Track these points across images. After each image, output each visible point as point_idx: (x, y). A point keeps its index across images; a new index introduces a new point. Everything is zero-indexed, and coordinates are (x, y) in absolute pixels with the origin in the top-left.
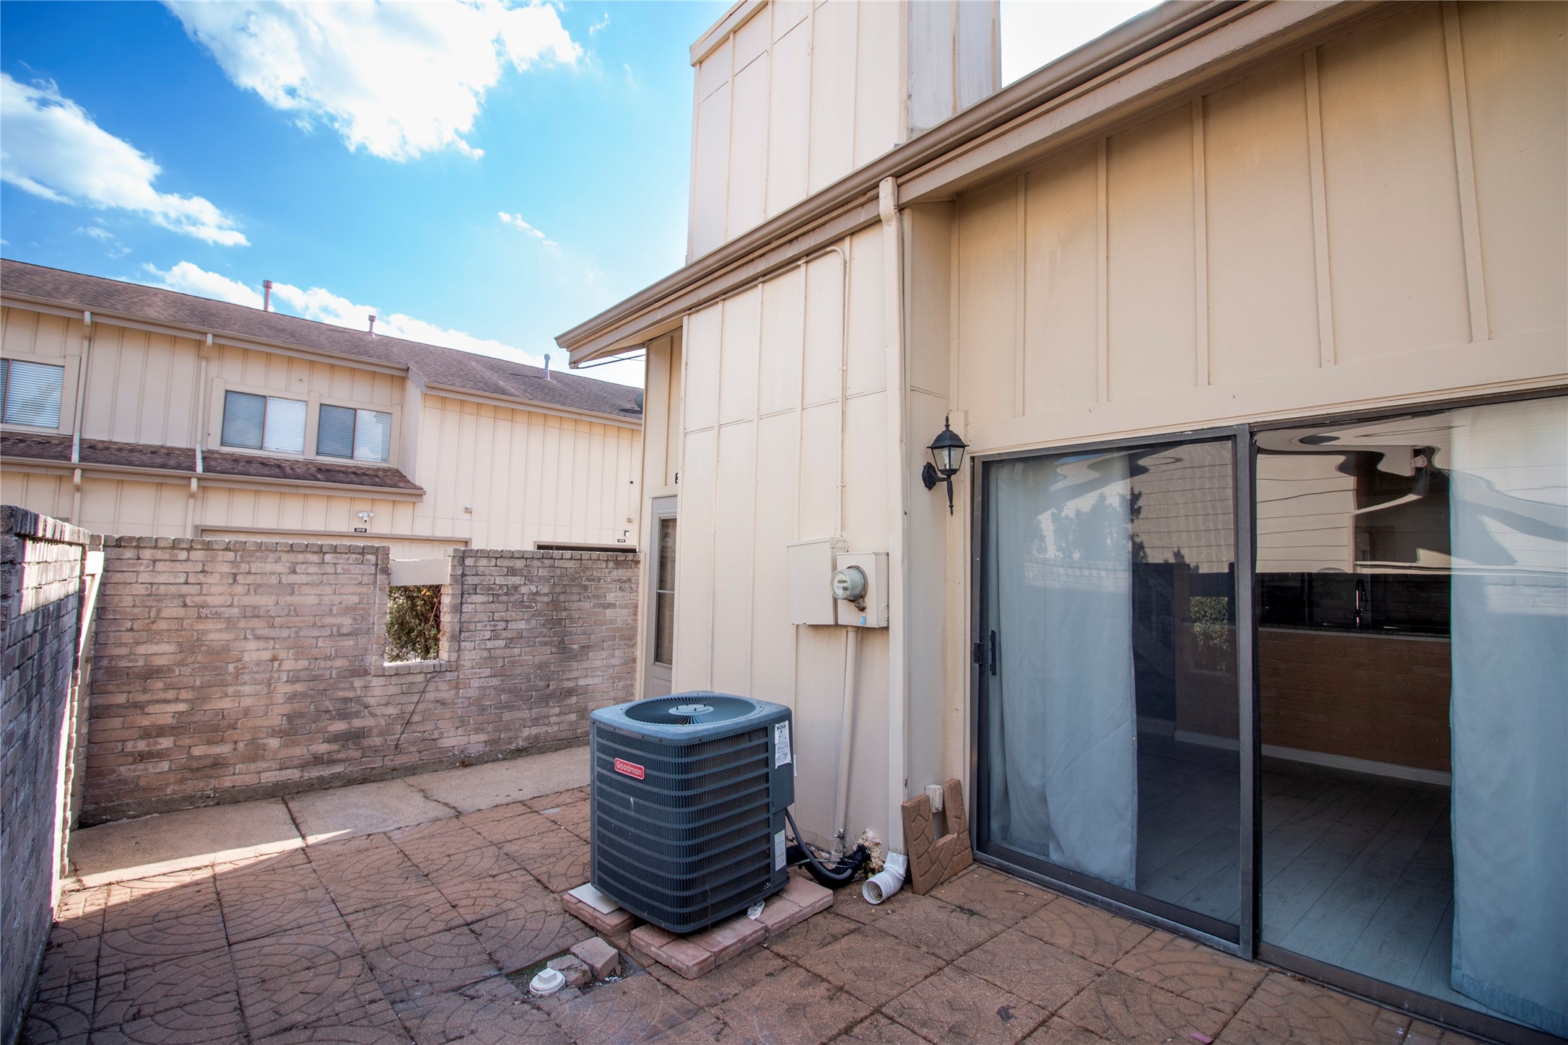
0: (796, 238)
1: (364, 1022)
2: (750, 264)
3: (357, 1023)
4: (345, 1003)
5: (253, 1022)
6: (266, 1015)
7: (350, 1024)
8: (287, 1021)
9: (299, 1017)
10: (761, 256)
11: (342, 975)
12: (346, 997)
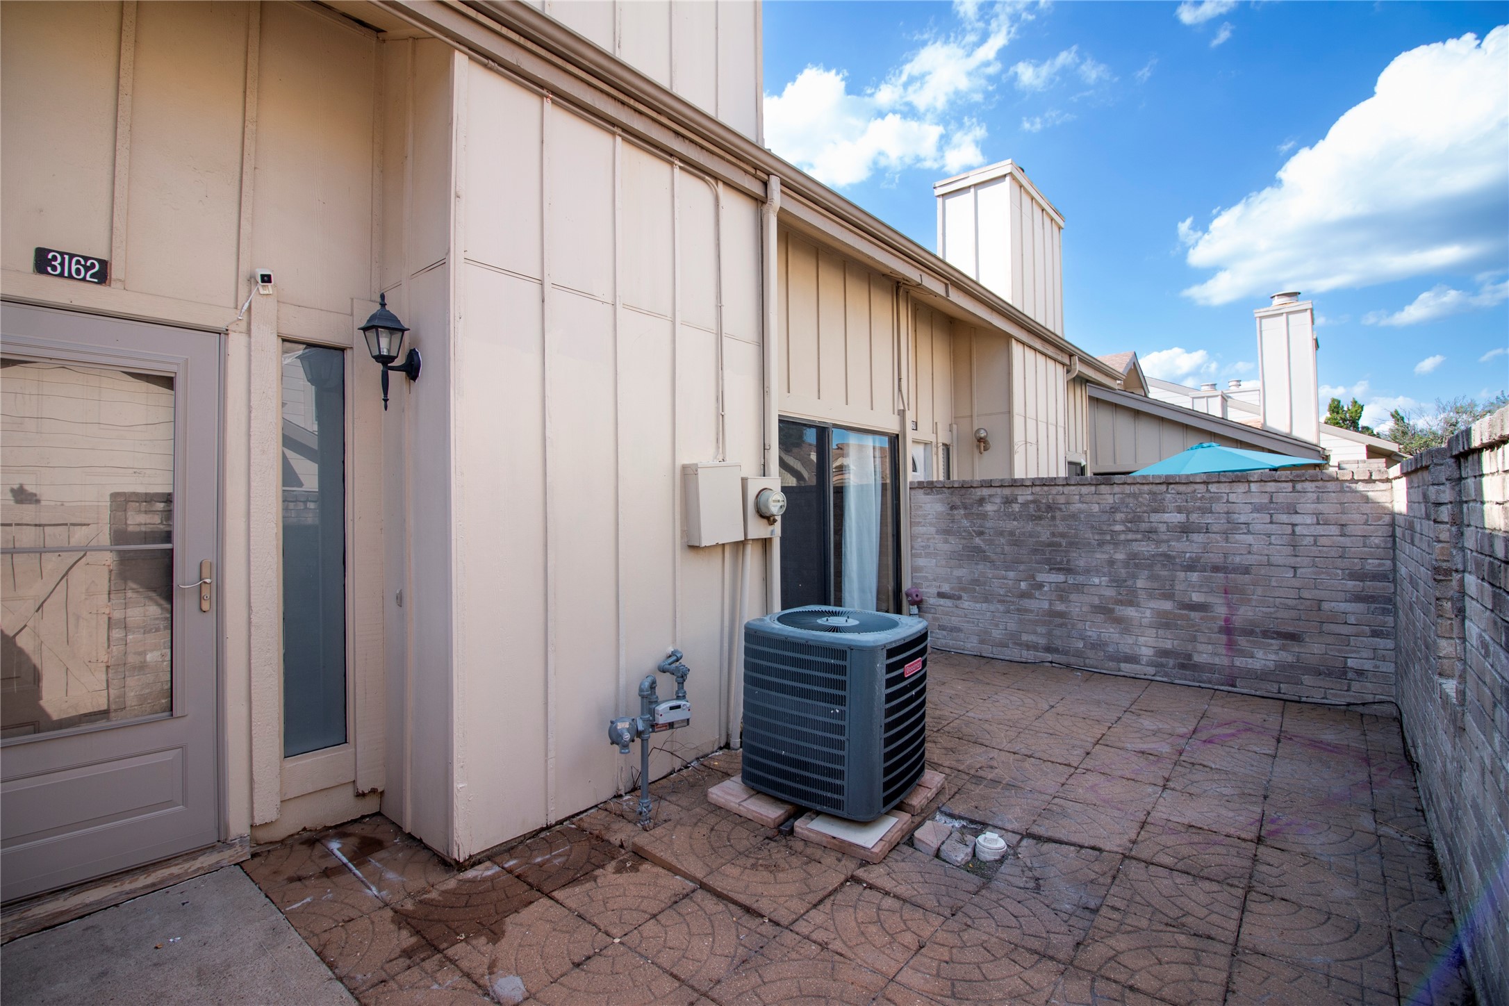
0: (684, 137)
1: (1138, 898)
2: (619, 105)
3: (1143, 902)
4: (1136, 924)
5: (1223, 962)
6: (1208, 962)
7: (1149, 905)
8: (1194, 943)
9: (1182, 938)
10: (636, 110)
11: (1112, 953)
12: (1130, 928)
